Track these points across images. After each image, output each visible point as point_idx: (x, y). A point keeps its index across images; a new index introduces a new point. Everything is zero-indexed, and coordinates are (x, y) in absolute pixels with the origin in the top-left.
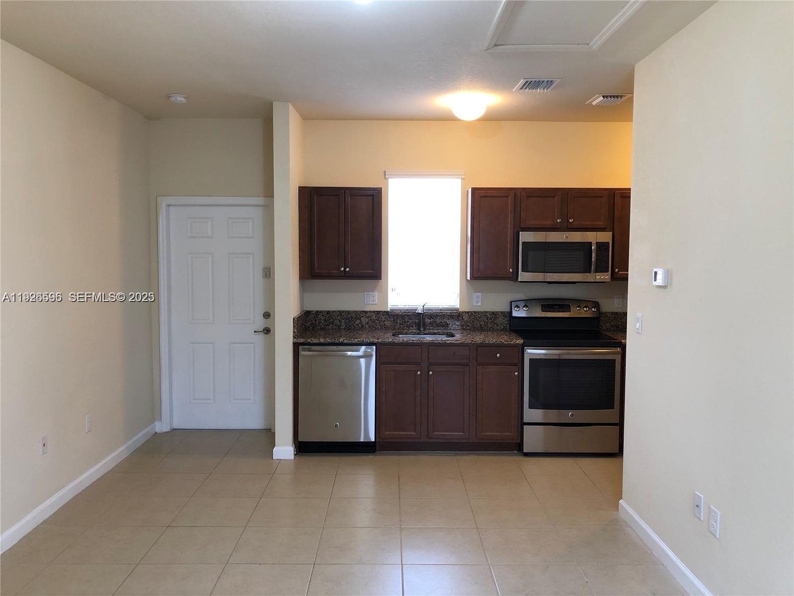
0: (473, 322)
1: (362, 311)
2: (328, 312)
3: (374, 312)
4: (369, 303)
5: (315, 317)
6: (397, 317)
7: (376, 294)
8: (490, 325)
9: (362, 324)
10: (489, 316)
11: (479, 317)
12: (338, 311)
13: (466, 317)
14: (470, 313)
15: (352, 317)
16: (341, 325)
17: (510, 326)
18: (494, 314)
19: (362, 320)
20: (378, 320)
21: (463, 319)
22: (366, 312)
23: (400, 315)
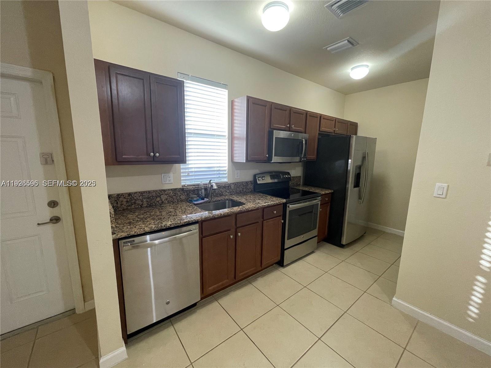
0: (236, 189)
1: (162, 190)
3: (171, 190)
4: (166, 183)
6: (190, 192)
7: (171, 175)
9: (161, 200)
12: (139, 192)
15: (152, 196)
17: (254, 189)
20: (175, 196)
23: (192, 190)
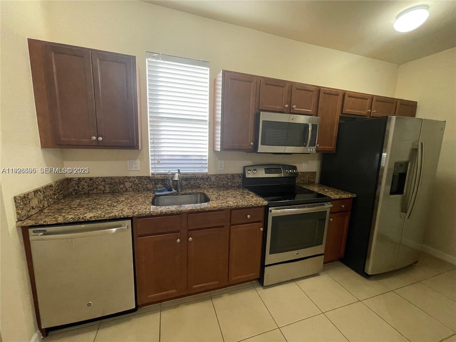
0: (218, 182)
1: (126, 177)
2: (91, 179)
3: (137, 177)
4: (132, 169)
5: (77, 184)
6: (158, 181)
7: (138, 162)
8: (230, 184)
9: (125, 187)
10: (229, 177)
11: (223, 179)
12: (101, 178)
13: (213, 179)
14: (216, 176)
15: (116, 182)
16: (105, 190)
17: (243, 184)
18: (233, 176)
19: (126, 185)
20: (141, 184)
21: (211, 180)
22: (129, 178)
23: (161, 179)
